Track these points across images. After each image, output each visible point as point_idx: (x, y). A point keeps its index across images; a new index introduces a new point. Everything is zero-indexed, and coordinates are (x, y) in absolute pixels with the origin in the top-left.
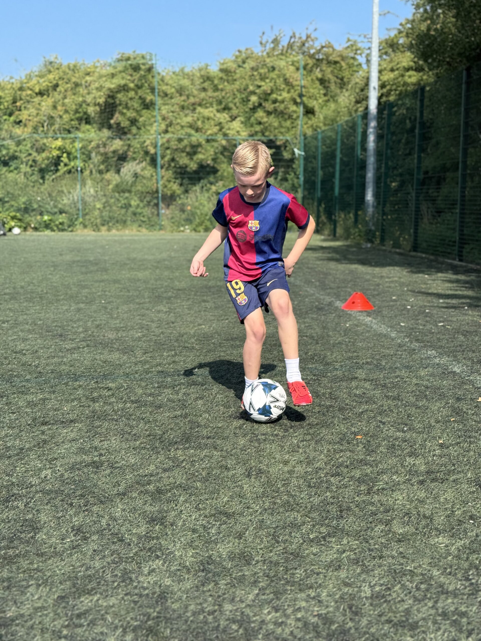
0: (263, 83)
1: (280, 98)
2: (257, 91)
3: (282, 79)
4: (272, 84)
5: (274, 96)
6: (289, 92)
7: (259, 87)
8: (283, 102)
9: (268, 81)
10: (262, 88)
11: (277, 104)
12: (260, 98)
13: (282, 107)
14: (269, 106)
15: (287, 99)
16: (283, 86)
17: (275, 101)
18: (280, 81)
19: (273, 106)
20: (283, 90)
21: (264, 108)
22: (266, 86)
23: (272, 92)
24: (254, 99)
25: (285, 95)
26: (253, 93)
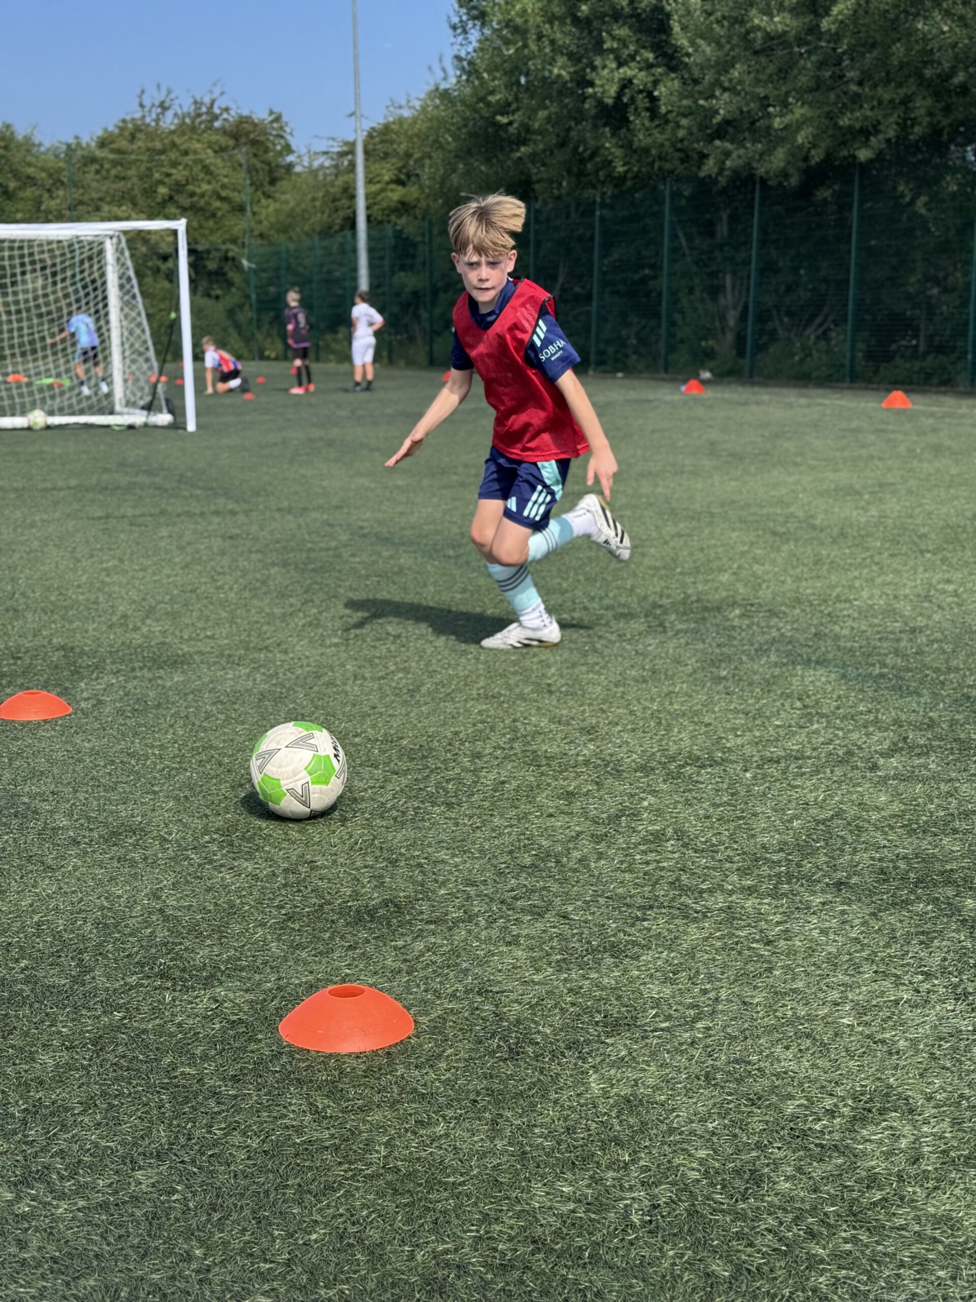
0: (174, 171)
1: (198, 190)
2: (166, 180)
3: (199, 167)
4: (186, 173)
5: (191, 188)
6: (209, 183)
7: (168, 175)
8: (202, 195)
9: (180, 168)
10: (173, 177)
11: (195, 199)
12: (171, 189)
13: (202, 203)
14: (185, 201)
15: (209, 193)
16: (202, 175)
17: (192, 194)
18: (197, 169)
19: (189, 200)
20: (202, 180)
21: (176, 202)
22: (179, 174)
23: (188, 183)
24: (163, 190)
25: (205, 187)
26: (161, 182)
